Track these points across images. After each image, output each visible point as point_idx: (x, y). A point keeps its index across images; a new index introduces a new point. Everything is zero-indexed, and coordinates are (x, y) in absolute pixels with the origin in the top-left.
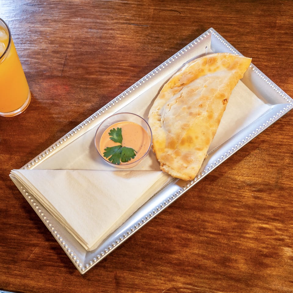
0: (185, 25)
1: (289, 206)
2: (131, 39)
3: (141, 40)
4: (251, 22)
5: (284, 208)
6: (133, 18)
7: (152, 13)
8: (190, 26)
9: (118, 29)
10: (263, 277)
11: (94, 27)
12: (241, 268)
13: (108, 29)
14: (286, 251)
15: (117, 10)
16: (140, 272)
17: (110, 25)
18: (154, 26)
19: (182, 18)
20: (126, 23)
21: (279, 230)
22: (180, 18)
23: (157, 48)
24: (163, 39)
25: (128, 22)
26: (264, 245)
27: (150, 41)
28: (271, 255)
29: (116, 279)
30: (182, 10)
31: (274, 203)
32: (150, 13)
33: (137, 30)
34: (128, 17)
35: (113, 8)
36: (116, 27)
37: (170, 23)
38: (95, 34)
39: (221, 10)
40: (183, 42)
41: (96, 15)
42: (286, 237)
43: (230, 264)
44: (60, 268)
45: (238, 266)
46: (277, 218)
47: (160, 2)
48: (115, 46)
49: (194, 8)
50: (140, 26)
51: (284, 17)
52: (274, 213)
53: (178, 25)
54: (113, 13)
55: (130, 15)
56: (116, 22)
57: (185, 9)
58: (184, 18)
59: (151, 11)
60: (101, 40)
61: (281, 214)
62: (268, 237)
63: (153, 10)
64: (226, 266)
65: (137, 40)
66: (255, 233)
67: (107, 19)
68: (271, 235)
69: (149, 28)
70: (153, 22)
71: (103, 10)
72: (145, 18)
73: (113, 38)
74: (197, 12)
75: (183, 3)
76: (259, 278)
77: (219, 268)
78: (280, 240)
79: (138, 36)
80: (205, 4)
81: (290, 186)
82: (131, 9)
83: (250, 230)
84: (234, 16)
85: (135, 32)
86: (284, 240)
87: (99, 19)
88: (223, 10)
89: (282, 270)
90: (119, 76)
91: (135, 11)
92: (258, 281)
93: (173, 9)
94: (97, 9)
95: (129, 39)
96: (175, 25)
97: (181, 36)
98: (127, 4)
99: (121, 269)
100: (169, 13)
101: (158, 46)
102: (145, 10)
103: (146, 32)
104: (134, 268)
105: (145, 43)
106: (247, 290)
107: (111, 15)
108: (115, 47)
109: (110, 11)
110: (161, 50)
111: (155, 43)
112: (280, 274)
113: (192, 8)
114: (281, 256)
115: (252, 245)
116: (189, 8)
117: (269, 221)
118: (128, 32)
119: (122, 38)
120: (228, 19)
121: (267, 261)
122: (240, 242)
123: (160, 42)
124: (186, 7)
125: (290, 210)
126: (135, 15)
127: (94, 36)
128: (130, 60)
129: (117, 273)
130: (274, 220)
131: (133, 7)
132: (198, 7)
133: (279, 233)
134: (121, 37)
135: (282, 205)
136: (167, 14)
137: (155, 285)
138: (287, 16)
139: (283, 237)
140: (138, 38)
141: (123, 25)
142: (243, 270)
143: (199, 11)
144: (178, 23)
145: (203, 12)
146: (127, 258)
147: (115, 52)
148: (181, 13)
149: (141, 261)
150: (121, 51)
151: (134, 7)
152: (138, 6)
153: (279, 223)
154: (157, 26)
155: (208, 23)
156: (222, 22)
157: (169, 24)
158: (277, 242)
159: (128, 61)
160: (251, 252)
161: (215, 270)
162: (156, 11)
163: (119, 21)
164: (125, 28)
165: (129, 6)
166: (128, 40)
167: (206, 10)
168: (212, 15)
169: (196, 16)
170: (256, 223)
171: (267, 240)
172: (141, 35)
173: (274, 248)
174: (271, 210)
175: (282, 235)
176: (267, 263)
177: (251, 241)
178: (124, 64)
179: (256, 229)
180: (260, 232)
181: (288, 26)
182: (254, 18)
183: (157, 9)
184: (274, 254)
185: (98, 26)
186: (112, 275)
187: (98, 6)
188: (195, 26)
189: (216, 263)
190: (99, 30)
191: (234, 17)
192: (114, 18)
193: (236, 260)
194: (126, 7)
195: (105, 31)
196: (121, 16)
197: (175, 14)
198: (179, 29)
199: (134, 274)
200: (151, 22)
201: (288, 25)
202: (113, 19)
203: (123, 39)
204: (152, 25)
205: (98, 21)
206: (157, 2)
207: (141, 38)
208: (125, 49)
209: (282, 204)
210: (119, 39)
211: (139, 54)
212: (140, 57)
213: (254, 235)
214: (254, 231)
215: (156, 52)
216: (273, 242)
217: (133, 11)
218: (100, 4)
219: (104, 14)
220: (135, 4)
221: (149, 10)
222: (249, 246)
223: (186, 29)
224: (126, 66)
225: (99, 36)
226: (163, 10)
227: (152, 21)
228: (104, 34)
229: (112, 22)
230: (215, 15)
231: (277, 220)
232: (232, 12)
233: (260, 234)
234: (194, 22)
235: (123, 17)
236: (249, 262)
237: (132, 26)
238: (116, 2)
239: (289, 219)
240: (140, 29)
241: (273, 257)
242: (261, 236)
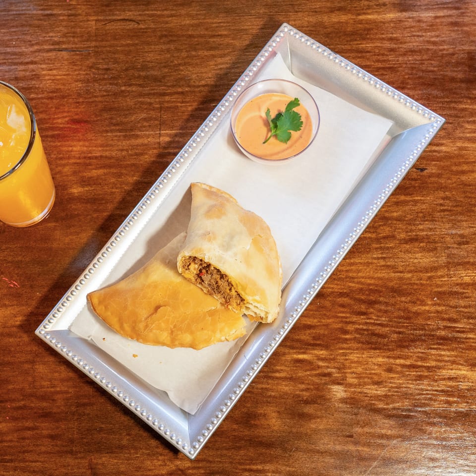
0: (149, 44)
1: (333, 322)
2: (65, 77)
3: (82, 77)
4: (250, 27)
5: (327, 325)
6: (65, 39)
7: (94, 28)
8: (157, 45)
9: (42, 61)
10: (306, 434)
11: (4, 61)
12: (273, 425)
13: (27, 63)
14: (335, 392)
15: (36, 27)
16: (126, 453)
17: (28, 54)
18: (99, 50)
19: (143, 32)
20: (55, 50)
21: (323, 360)
22: (139, 32)
23: (109, 87)
24: (117, 70)
25: (57, 47)
26: (303, 386)
27: (96, 76)
28: (315, 400)
29: (91, 469)
30: (140, 18)
31: (311, 320)
32: (90, 28)
33: (73, 59)
34: (56, 39)
35: (30, 25)
36: (39, 57)
37: (124, 43)
38: (7, 74)
39: (201, 12)
40: (148, 73)
41: (4, 40)
42: (334, 370)
43: (257, 422)
44: (5, 464)
45: (268, 423)
46: (318, 342)
47: (104, 8)
48: (42, 91)
49: (159, 13)
50: (78, 52)
51: (300, 14)
52: (313, 335)
53: (137, 44)
54: (31, 33)
55: (59, 34)
56: (38, 49)
57: (145, 15)
58: (146, 32)
59: (92, 24)
60: (18, 83)
61: (324, 335)
62: (308, 373)
63: (94, 22)
64: (251, 426)
65: (75, 77)
66: (289, 369)
67: (23, 46)
68: (313, 369)
69: (93, 54)
70: (97, 44)
71: (14, 30)
72: (84, 38)
73: (37, 77)
74: (164, 20)
75: (140, 5)
76: (299, 436)
77: (241, 430)
78: (325, 375)
79: (75, 70)
80: (175, 3)
81: (333, 290)
82: (59, 23)
83: (281, 366)
84: (223, 21)
85: (70, 63)
86: (331, 375)
87: (10, 47)
88: (204, 12)
89: (331, 420)
90: (54, 142)
91: (66, 26)
92: (299, 442)
93: (126, 18)
94: (4, 29)
95: (62, 77)
96: (133, 45)
97: (144, 63)
98: (51, 15)
99: (97, 451)
100: (121, 25)
101: (111, 84)
102: (81, 24)
103: (88, 62)
104: (116, 448)
105: (88, 81)
106: (285, 457)
107: (28, 38)
108: (41, 93)
109: (25, 31)
110: (116, 91)
111: (104, 79)
112: (329, 426)
113: (156, 12)
114: (329, 399)
115: (286, 388)
116: (151, 12)
117: (307, 349)
118: (59, 65)
119: (51, 75)
120: (214, 25)
121: (309, 409)
122: (267, 386)
123: (112, 77)
124: (147, 12)
125: (336, 327)
126: (67, 33)
127: (6, 77)
128: (68, 112)
129: (91, 459)
130: (314, 346)
131: (62, 21)
132: (166, 10)
133: (323, 365)
134: (49, 75)
135: (323, 321)
136: (117, 27)
137: (150, 470)
138: (304, 12)
139: (329, 370)
140: (77, 73)
141: (50, 54)
142: (275, 428)
143: (169, 16)
144: (137, 42)
145: (174, 18)
146: (105, 433)
147: (43, 101)
148: (140, 23)
149: (125, 435)
150: (51, 98)
151: (64, 19)
152: (70, 18)
153: (322, 350)
154: (104, 49)
155: (183, 36)
156: (206, 33)
157: (122, 44)
158: (321, 380)
159: (65, 114)
160: (285, 400)
161: (236, 434)
162: (100, 24)
163: (41, 47)
164: (54, 57)
165: (55, 19)
166: (60, 79)
167: (178, 14)
168: (188, 22)
169: (165, 27)
170: (289, 353)
171: (306, 377)
172: (80, 67)
173: (317, 389)
174: (309, 332)
175: (328, 367)
176: (310, 412)
177: (284, 383)
178: (60, 121)
179: (289, 363)
180: (296, 367)
181: (308, 29)
182: (255, 21)
183: (101, 20)
184: (319, 398)
185: (10, 59)
186: (85, 462)
187: (5, 25)
188: (164, 43)
189: (237, 424)
190: (11, 65)
191: (224, 23)
192: (33, 42)
193: (265, 415)
194: (50, 22)
195: (22, 67)
196: (44, 37)
197: (131, 26)
198: (140, 52)
199: (117, 457)
200: (94, 44)
201: (307, 27)
202: (32, 45)
203: (52, 78)
204: (96, 49)
205: (9, 50)
206: (98, 8)
207: (81, 72)
208: (58, 94)
209: (324, 319)
210: (47, 78)
211: (81, 100)
212: (84, 106)
213: (288, 373)
214: (286, 366)
215: (108, 95)
216: (316, 380)
217: (63, 26)
218: (8, 20)
219: (16, 37)
220: (64, 15)
221: (89, 22)
222: (282, 390)
223: (150, 50)
224: (64, 124)
225: (13, 76)
226: (111, 21)
227: (96, 41)
228: (20, 72)
229: (31, 49)
230: (193, 21)
231: (319, 345)
232: (219, 13)
233: (296, 370)
234: (161, 37)
235: (48, 40)
236: (284, 415)
237: (64, 53)
238: (33, 14)
239: (336, 342)
240: (78, 57)
241: (317, 404)
242: (297, 373)
